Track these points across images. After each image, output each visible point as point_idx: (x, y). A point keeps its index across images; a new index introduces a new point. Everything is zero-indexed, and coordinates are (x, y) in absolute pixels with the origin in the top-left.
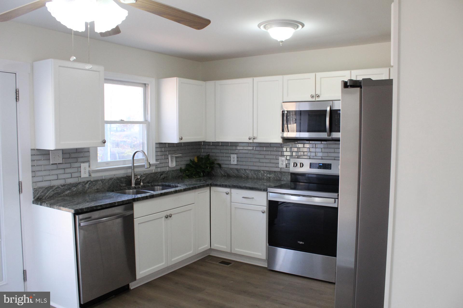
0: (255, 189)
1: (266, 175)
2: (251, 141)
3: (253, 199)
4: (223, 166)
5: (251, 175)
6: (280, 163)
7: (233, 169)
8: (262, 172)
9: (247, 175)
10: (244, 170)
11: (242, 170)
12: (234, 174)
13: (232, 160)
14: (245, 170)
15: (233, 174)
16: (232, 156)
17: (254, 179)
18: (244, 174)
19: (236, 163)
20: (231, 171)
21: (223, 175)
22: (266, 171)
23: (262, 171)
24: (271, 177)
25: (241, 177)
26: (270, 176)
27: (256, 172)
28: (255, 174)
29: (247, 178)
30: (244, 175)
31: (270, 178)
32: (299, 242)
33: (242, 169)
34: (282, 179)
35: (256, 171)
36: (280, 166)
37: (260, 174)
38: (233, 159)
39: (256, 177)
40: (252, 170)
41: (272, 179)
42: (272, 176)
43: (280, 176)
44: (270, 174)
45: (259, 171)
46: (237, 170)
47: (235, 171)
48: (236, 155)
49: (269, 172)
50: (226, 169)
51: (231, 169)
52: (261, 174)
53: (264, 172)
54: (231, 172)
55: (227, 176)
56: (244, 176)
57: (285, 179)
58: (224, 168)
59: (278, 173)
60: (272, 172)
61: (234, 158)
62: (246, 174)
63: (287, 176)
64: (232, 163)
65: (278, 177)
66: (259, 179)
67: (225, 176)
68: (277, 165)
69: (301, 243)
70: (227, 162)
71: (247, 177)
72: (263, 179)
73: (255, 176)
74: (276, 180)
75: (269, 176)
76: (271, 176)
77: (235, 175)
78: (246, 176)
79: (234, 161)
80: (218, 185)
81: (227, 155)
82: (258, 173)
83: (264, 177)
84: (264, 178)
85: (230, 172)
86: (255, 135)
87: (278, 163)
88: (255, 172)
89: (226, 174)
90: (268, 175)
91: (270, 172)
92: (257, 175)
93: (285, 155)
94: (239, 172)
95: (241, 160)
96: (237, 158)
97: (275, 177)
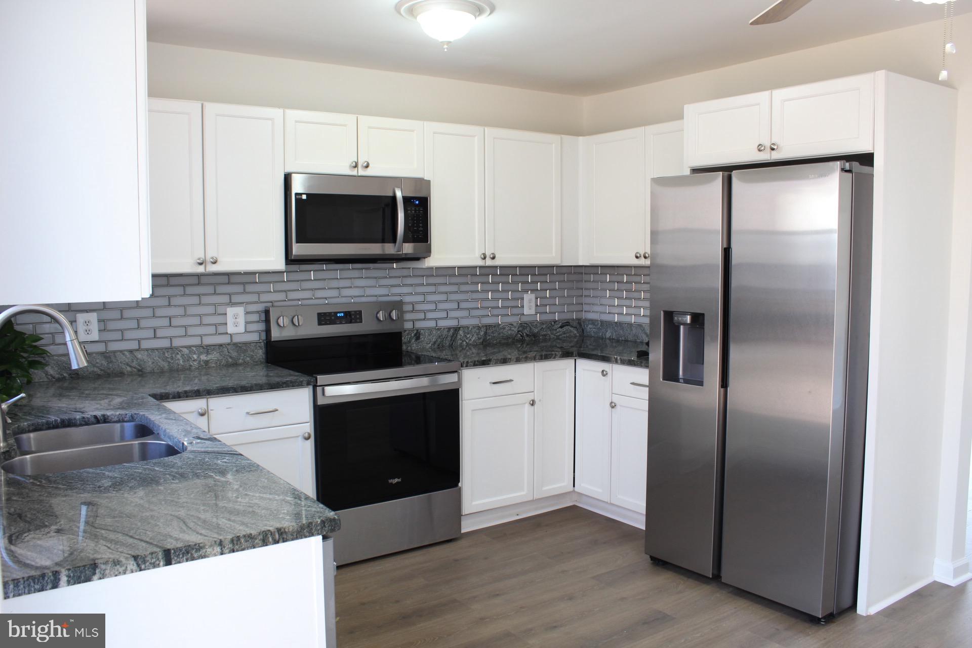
0: (284, 386)
1: (198, 357)
4: (53, 350)
5: (153, 363)
6: (230, 320)
8: (186, 351)
9: (140, 365)
10: (127, 353)
12: (96, 369)
13: (81, 328)
14: (131, 351)
15: (92, 369)
16: (81, 318)
17: (162, 372)
18: (128, 365)
19: (97, 338)
21: (55, 377)
22: (195, 346)
23: (185, 349)
24: (210, 362)
25: (121, 374)
26: (208, 359)
27: (166, 355)
28: (165, 359)
29: (141, 373)
30: (131, 367)
31: (207, 362)
32: (390, 481)
33: (121, 351)
34: (241, 360)
35: (168, 352)
36: (231, 329)
37: (179, 356)
38: (85, 328)
39: (167, 367)
40: (153, 350)
41: (213, 365)
42: (214, 356)
43: (234, 354)
44: (208, 353)
45: (174, 350)
46: (105, 355)
47: (98, 361)
49: (203, 348)
52: (182, 355)
53: (190, 351)
56: (129, 369)
57: (248, 359)
58: (57, 358)
59: (229, 347)
60: (212, 347)
61: (87, 323)
62: (134, 364)
63: (253, 351)
65: (231, 357)
66: (178, 370)
68: (221, 329)
69: (396, 480)
71: (139, 370)
72: (190, 369)
73: (165, 365)
74: (225, 366)
75: (205, 358)
76: (210, 357)
77: (99, 372)
78: (135, 368)
79: (88, 332)
82: (174, 355)
83: (192, 364)
84: (191, 366)
87: (226, 324)
88: (164, 353)
89: (65, 375)
90: (203, 357)
91: (208, 349)
92: (169, 362)
93: (243, 303)
94: (111, 362)
95: (111, 325)
96: (99, 321)
97: (221, 358)
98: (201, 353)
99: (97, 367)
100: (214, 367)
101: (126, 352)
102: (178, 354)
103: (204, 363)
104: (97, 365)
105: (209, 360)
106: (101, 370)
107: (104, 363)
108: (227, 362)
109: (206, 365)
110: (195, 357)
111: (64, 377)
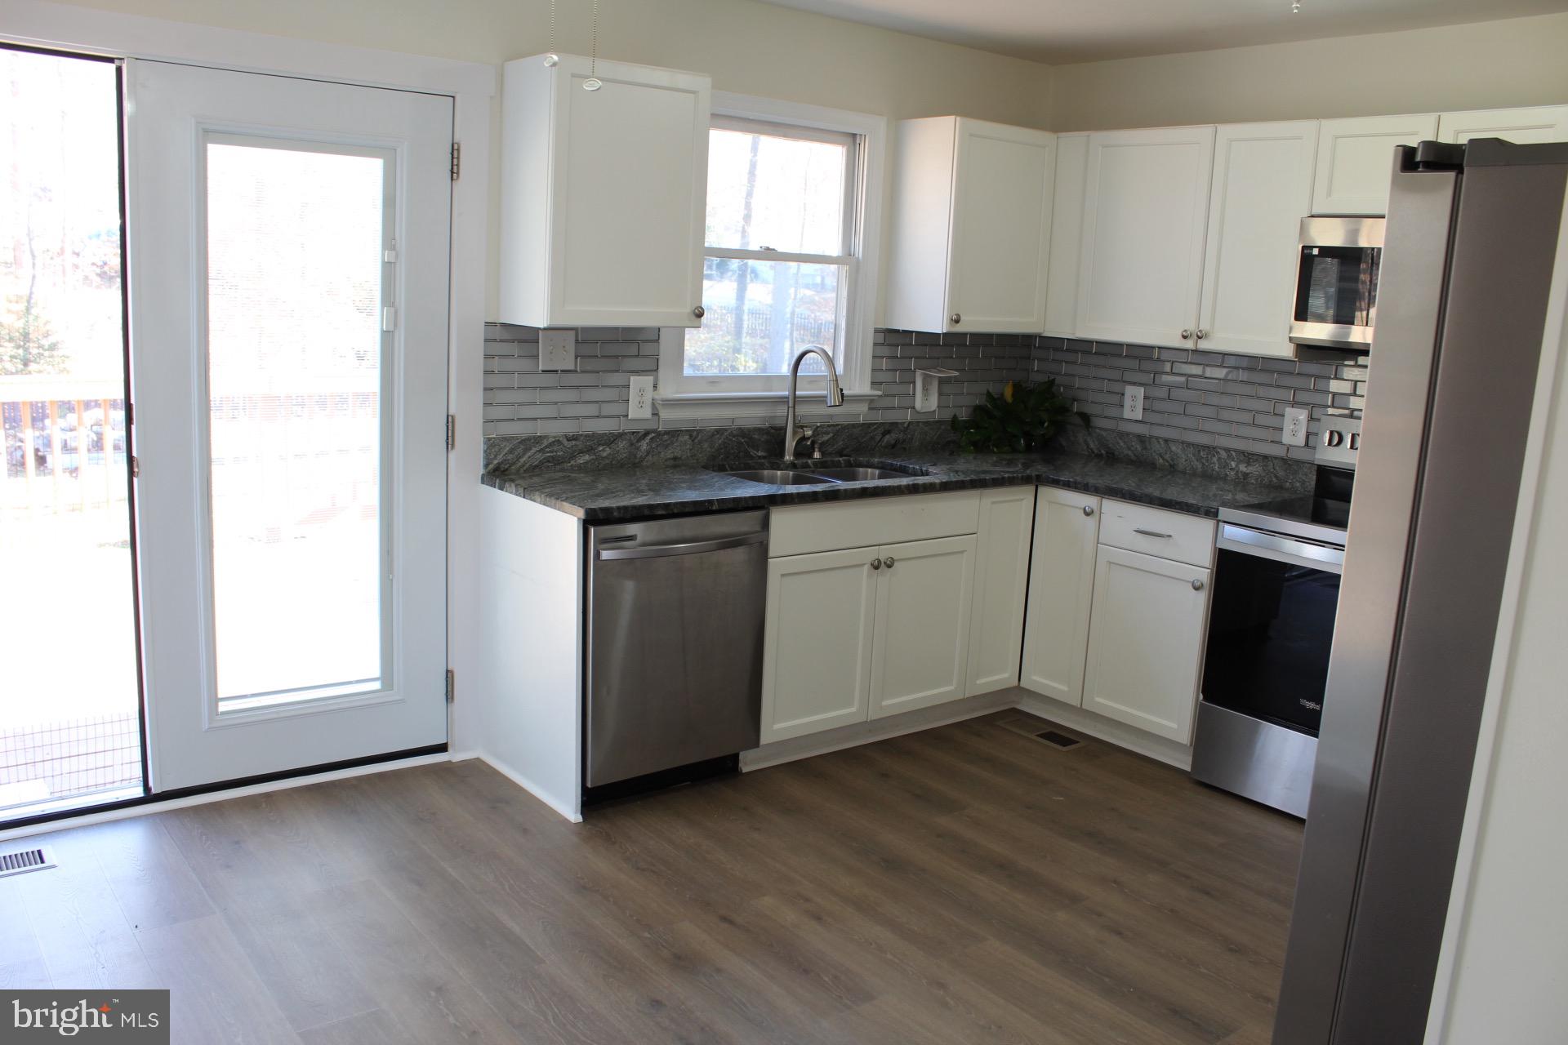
0: (1178, 507)
1: (1237, 466)
2: (1189, 344)
3: (1171, 540)
4: (1098, 422)
5: (1186, 460)
6: (1288, 426)
7: (1128, 434)
8: (1224, 454)
9: (1172, 459)
10: (1162, 442)
11: (1158, 442)
12: (1130, 453)
13: (1128, 402)
14: (1166, 441)
16: (1130, 390)
17: (1194, 474)
18: (1162, 457)
19: (1140, 417)
20: (1120, 441)
21: (1093, 452)
22: (1235, 451)
23: (1224, 452)
25: (1152, 465)
26: (1248, 471)
27: (1202, 454)
28: (1199, 459)
29: (1172, 469)
30: (1163, 459)
31: (1246, 475)
32: (1301, 701)
33: (1157, 438)
34: (1288, 484)
35: (1204, 450)
36: (1287, 438)
37: (1215, 459)
38: (1132, 403)
39: (1200, 470)
40: (1189, 444)
41: (1253, 481)
42: (1255, 469)
43: (1281, 473)
44: (1248, 464)
45: (1211, 450)
46: (1141, 439)
47: (1133, 443)
48: (1140, 392)
49: (1244, 456)
50: (1104, 434)
51: (1123, 435)
52: (1219, 459)
53: (1228, 455)
54: (1122, 444)
55: (1108, 456)
56: (1161, 461)
57: (1298, 484)
58: (1097, 431)
59: (1276, 462)
60: (1255, 457)
61: (1134, 398)
62: (1167, 456)
63: (1306, 475)
64: (1126, 416)
65: (1276, 477)
66: (1211, 477)
67: (1099, 456)
68: (1275, 435)
69: (1310, 704)
70: (1112, 412)
71: (1171, 466)
72: (1225, 478)
73: (1198, 465)
74: (1267, 486)
75: (1245, 470)
76: (1250, 469)
77: (1133, 457)
78: (1168, 462)
79: (1133, 408)
80: (1061, 483)
81: (1116, 387)
82: (1209, 457)
83: (1228, 473)
84: (1227, 475)
85: (1118, 443)
86: (1205, 326)
87: (1282, 429)
88: (1199, 452)
89: (1103, 452)
90: (1243, 468)
91: (1248, 457)
92: (1203, 464)
93: (1308, 404)
94: (1145, 448)
95: (1158, 406)
96: (1145, 398)
97: (1264, 474)
98: (1241, 461)
99: (1132, 451)
100: (1252, 483)
101: (1160, 440)
102: (1214, 456)
103: (1243, 476)
104: (1132, 448)
105: (1249, 473)
106: (1135, 455)
107: (1139, 447)
108: (1270, 481)
109: (1244, 479)
110: (1233, 464)
111: (1102, 454)
